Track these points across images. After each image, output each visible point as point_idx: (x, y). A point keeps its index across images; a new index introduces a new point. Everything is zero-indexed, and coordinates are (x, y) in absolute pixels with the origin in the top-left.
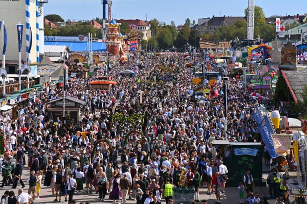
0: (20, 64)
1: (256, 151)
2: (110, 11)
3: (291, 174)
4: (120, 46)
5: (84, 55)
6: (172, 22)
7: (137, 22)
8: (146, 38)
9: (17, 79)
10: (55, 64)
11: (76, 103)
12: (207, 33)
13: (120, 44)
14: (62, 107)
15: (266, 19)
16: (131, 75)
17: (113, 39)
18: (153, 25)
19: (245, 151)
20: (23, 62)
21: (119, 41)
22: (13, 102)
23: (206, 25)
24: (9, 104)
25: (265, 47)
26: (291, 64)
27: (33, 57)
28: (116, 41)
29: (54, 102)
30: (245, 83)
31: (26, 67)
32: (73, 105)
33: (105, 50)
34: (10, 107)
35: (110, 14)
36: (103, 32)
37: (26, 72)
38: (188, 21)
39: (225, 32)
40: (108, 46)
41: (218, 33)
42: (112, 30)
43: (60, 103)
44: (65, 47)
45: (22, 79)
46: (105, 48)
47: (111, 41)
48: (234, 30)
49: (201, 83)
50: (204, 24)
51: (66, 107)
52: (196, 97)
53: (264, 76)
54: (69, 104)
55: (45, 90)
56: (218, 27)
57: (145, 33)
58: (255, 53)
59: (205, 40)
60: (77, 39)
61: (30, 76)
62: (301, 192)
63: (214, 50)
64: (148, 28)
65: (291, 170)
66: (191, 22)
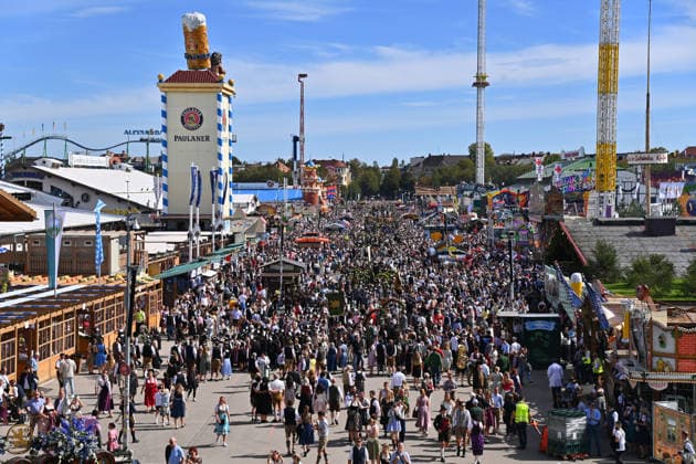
0: (214, 219)
1: (553, 324)
2: (302, 149)
3: (620, 352)
4: (320, 194)
5: (274, 205)
6: (375, 162)
7: (334, 162)
8: (345, 183)
9: (210, 237)
10: (250, 218)
11: (295, 266)
12: (423, 175)
13: (320, 190)
14: (278, 271)
15: (496, 158)
16: (340, 230)
17: (311, 184)
18: (354, 166)
19: (540, 325)
20: (217, 216)
21: (318, 188)
22: (217, 266)
23: (421, 166)
24: (212, 269)
25: (509, 194)
26: (557, 214)
27: (226, 209)
28: (314, 187)
29: (268, 266)
30: (493, 238)
31: (220, 222)
32: (292, 268)
33: (300, 199)
34: (215, 273)
35: (302, 154)
36: (293, 176)
37: (220, 228)
38: (395, 161)
39: (446, 174)
40: (304, 194)
41: (438, 176)
42: (310, 174)
43: (276, 267)
44: (252, 196)
45: (216, 236)
46: (301, 196)
47: (308, 187)
48: (457, 172)
49: (442, 239)
50: (418, 165)
51: (284, 271)
52: (440, 256)
53: (519, 230)
54: (287, 267)
55: (247, 250)
56: (436, 169)
57: (344, 176)
58: (496, 200)
59: (421, 184)
60: (265, 185)
61: (224, 233)
62: (643, 375)
63: (434, 197)
64: (347, 170)
65: (619, 348)
66: (400, 162)
